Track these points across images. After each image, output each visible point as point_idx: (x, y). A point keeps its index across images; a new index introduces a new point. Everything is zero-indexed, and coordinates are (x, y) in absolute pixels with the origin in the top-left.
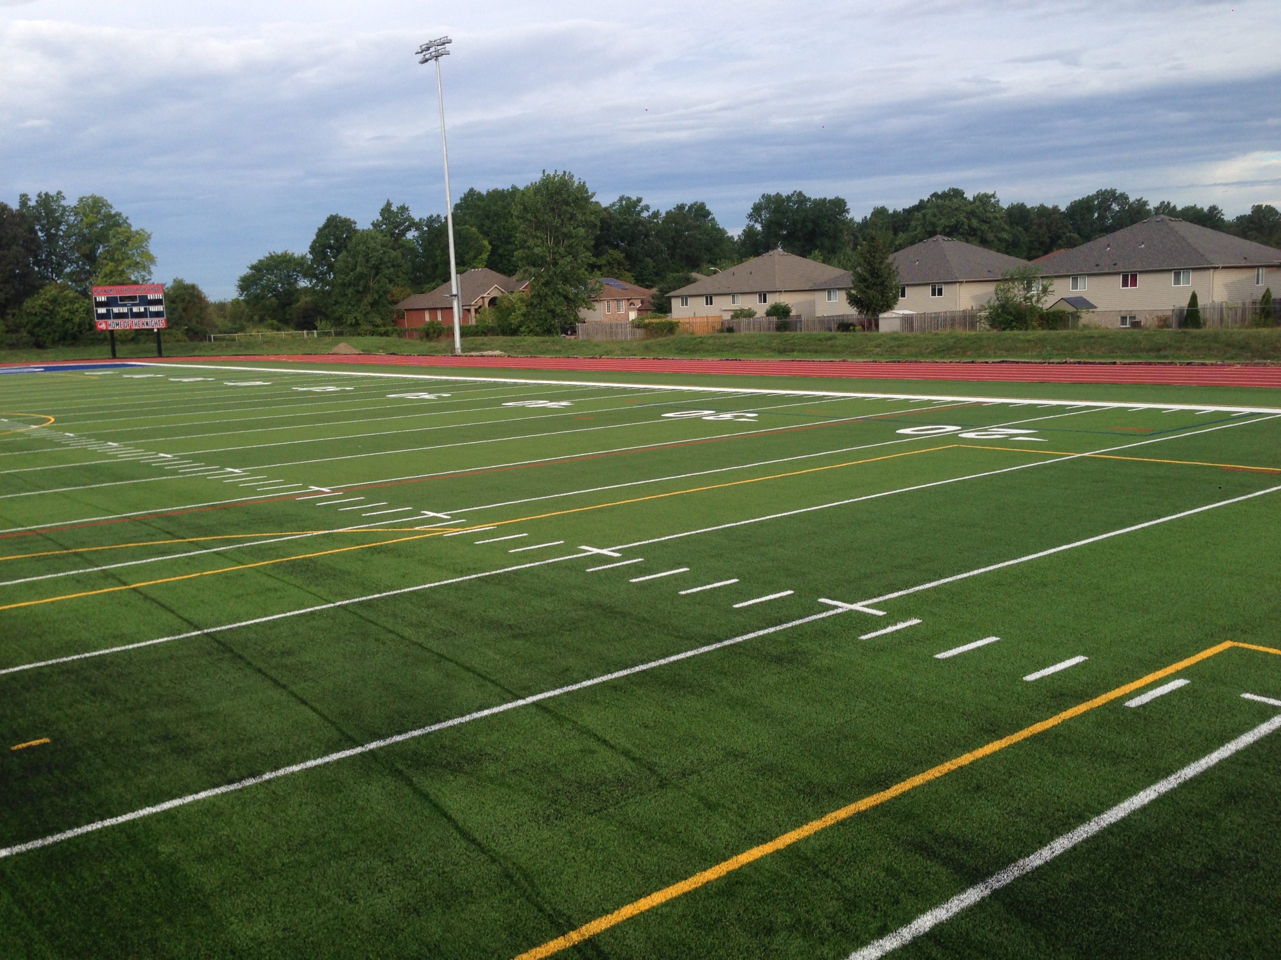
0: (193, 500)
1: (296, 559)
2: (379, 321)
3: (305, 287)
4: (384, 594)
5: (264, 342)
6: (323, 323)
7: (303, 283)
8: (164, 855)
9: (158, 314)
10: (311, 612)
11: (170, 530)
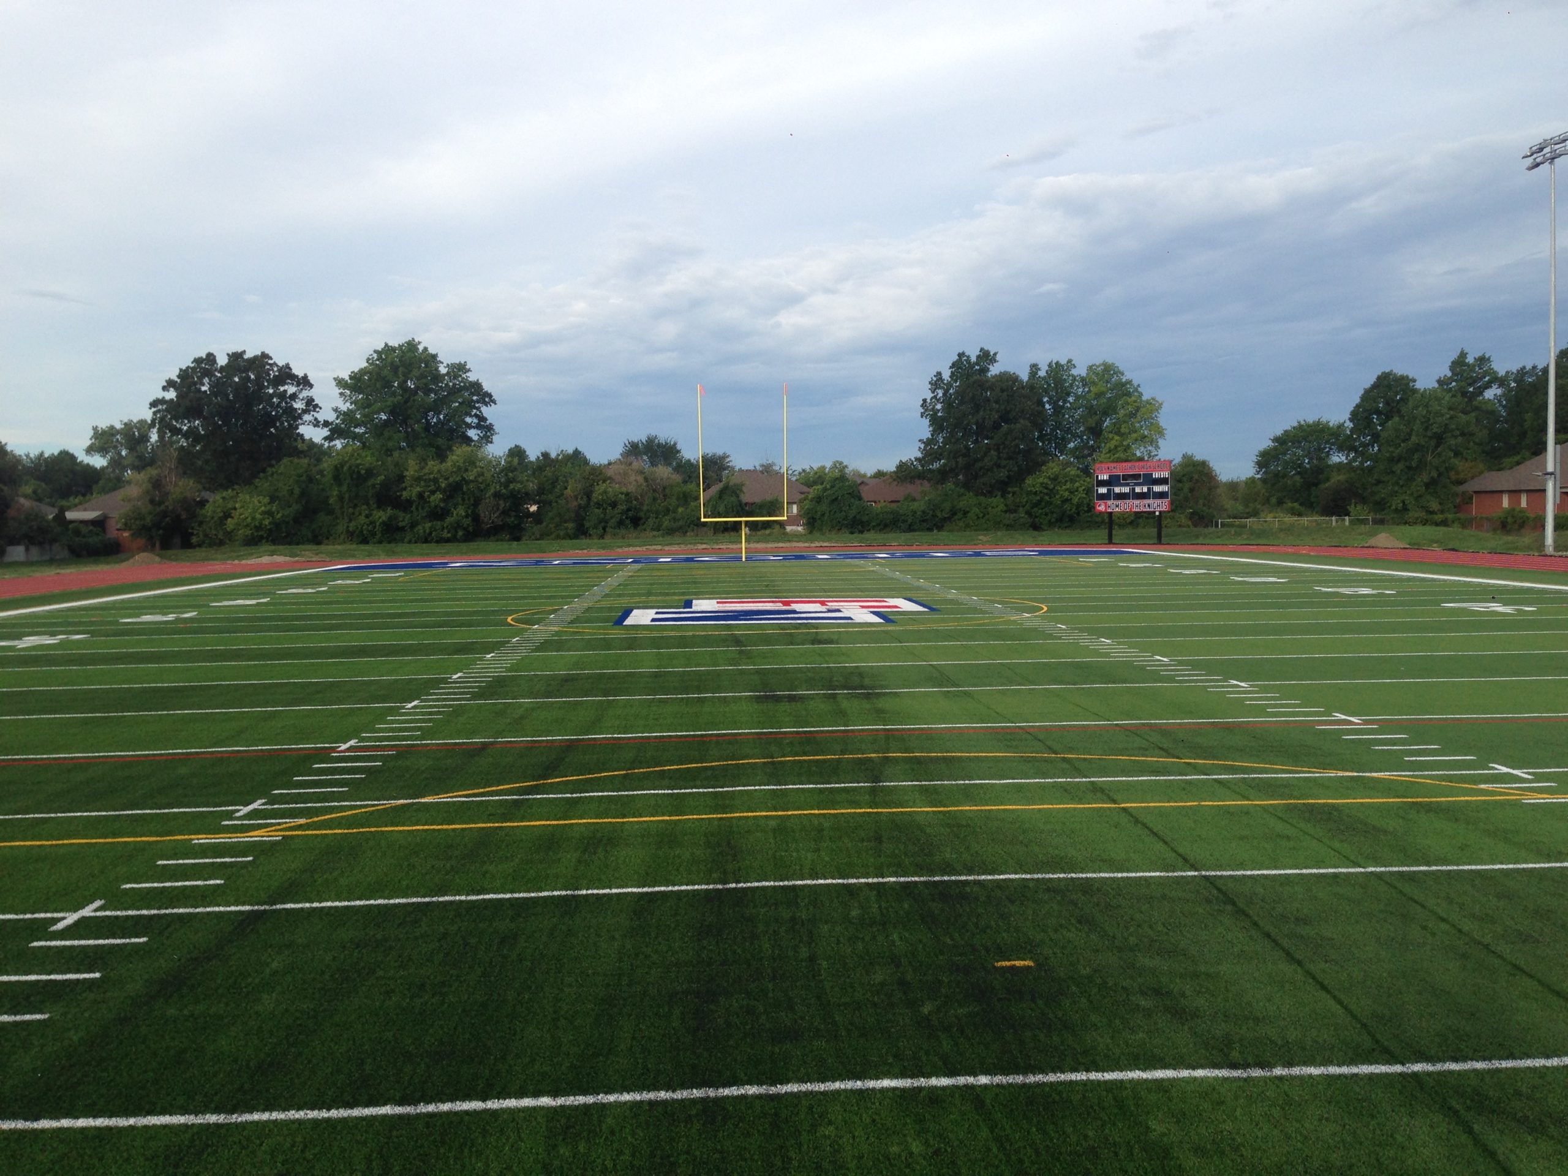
0: (1190, 714)
1: (1315, 803)
2: (1434, 505)
3: (1340, 463)
4: (1434, 868)
5: (1281, 530)
6: (1359, 507)
7: (1338, 458)
8: (1155, 1133)
9: (1161, 495)
10: (1335, 875)
11: (1165, 746)
